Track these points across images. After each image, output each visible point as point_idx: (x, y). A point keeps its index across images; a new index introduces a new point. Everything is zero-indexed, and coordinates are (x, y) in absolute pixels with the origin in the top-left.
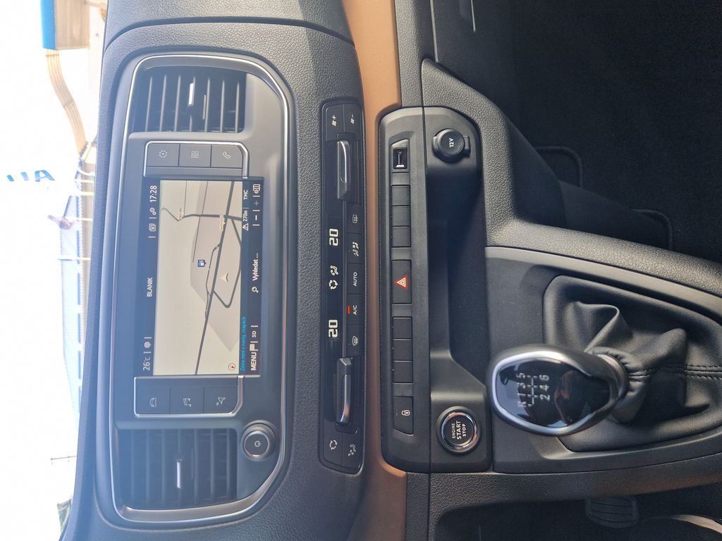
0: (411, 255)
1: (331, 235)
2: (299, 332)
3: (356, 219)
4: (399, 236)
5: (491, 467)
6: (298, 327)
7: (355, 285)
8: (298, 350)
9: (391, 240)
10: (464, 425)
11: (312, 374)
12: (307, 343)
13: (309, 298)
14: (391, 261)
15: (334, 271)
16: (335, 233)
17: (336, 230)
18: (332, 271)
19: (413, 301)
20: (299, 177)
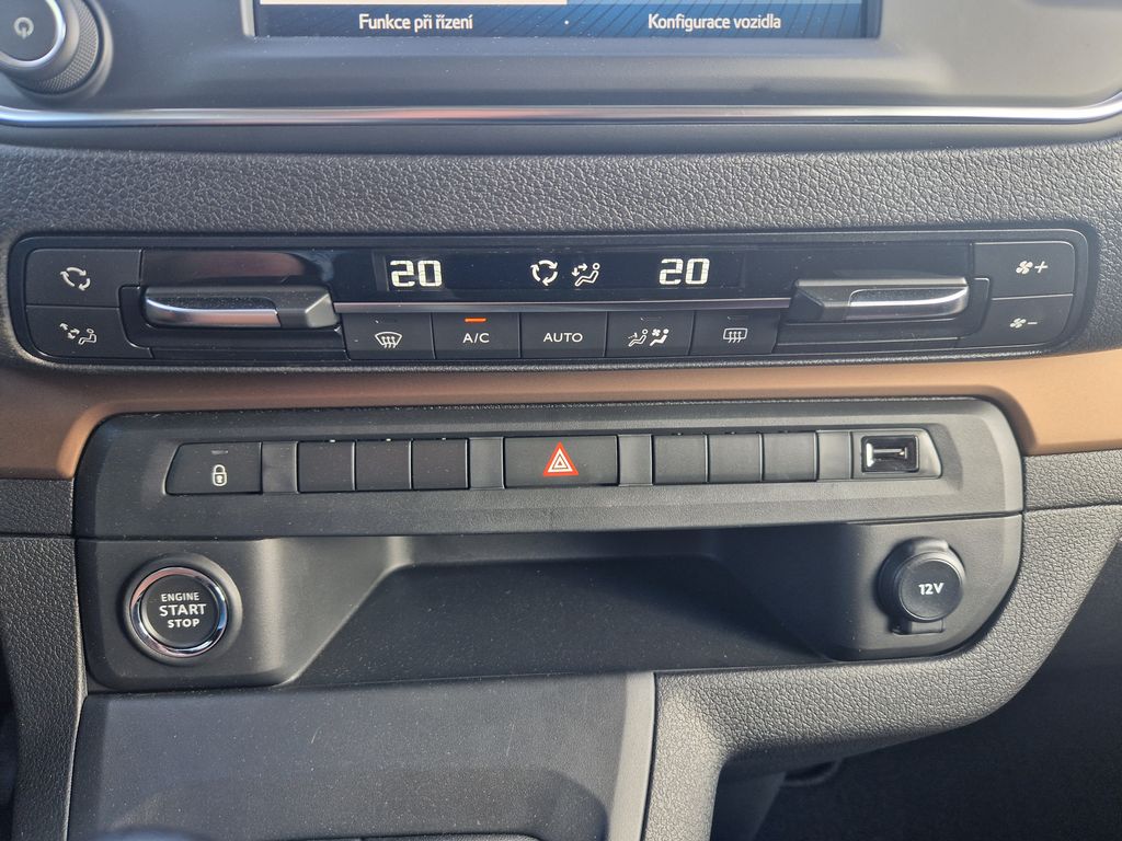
0: (632, 485)
1: (691, 264)
2: (394, 162)
3: (734, 336)
4: (684, 453)
5: (96, 687)
6: (407, 160)
7: (548, 337)
8: (336, 159)
9: (673, 433)
10: (196, 622)
11: (272, 208)
12: (360, 190)
13: (499, 195)
14: (615, 433)
15: (585, 275)
16: (697, 275)
17: (704, 278)
18: (584, 267)
19: (510, 491)
20: (875, 157)
